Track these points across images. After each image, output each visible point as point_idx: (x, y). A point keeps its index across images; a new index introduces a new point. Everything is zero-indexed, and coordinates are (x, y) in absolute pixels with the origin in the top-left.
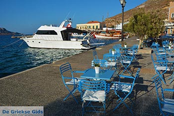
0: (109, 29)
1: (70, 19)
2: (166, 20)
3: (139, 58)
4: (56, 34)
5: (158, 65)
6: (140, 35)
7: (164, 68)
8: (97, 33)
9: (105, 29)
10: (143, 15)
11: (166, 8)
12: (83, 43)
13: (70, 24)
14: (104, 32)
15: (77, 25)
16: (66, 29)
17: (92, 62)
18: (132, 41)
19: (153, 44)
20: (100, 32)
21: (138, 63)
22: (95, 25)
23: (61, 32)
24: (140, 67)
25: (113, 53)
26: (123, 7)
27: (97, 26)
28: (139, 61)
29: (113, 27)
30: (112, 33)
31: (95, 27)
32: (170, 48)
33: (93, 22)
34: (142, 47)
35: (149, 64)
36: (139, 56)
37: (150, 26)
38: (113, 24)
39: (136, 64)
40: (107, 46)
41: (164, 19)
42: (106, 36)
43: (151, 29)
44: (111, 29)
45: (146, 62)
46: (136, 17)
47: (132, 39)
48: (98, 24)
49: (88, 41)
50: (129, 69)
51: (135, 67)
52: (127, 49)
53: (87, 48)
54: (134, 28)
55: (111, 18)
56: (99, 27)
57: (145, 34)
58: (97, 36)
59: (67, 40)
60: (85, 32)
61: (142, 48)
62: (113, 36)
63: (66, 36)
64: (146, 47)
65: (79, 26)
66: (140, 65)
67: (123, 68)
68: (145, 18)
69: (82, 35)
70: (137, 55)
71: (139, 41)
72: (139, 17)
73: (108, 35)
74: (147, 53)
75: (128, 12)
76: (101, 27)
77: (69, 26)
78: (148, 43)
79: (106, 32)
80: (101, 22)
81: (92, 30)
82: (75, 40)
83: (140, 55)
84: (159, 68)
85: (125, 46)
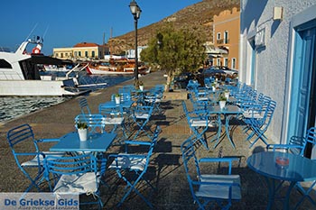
0: (114, 57)
1: (38, 38)
2: (208, 43)
3: (166, 108)
4: (8, 66)
5: (195, 119)
6: (167, 67)
7: (203, 123)
8: (94, 65)
9: (107, 58)
10: (172, 34)
12: (66, 85)
13: (39, 47)
14: (106, 64)
15: (55, 50)
16: (30, 57)
19: (190, 84)
20: (100, 63)
21: (164, 117)
22: (90, 49)
23: (20, 62)
24: (167, 124)
25: (118, 102)
26: (136, 18)
27: (93, 52)
28: (167, 113)
29: (123, 54)
30: (122, 65)
31: (90, 54)
32: (214, 89)
33: (85, 45)
34: (172, 87)
35: (183, 117)
36: (167, 105)
37: (183, 52)
38: (123, 48)
39: (160, 119)
40: (111, 89)
41: (204, 42)
42: (110, 70)
43: (186, 57)
44: (120, 57)
45: (178, 115)
46: (160, 37)
47: (154, 75)
48: (96, 49)
49: (75, 80)
50: (147, 128)
51: (158, 124)
52: (145, 93)
53: (73, 94)
54: (156, 54)
55: (118, 37)
56: (97, 54)
57: (175, 66)
58: (93, 71)
59: (34, 79)
60: (70, 64)
61: (171, 91)
62: (122, 70)
63: (32, 69)
64: (179, 88)
65: (60, 52)
66: (167, 120)
67: (137, 128)
68: (175, 38)
69: (64, 69)
70: (162, 103)
71: (166, 78)
72: (165, 36)
73: (113, 69)
74: (180, 98)
75: (148, 29)
76: (100, 53)
77: (36, 52)
78: (182, 81)
79: (110, 63)
81: (84, 60)
82: (49, 78)
83: (168, 103)
84: (196, 124)
85: (141, 88)
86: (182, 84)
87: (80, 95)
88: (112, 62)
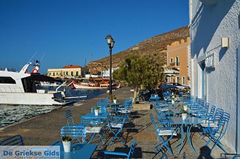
0: (93, 76)
1: (37, 62)
2: (165, 66)
3: (134, 117)
4: (14, 82)
6: (135, 85)
8: (77, 82)
9: (87, 76)
10: (137, 59)
11: (164, 51)
12: (56, 97)
13: (37, 68)
14: (86, 81)
15: (49, 70)
16: (30, 75)
17: (62, 130)
18: (125, 92)
19: (152, 97)
20: (82, 81)
21: (134, 125)
22: (75, 70)
23: (22, 79)
24: (136, 131)
25: (96, 114)
26: (111, 48)
27: (77, 72)
28: (135, 121)
29: (99, 73)
30: (98, 82)
31: (75, 74)
32: (173, 102)
33: (71, 67)
34: (138, 100)
35: (148, 125)
36: (135, 115)
37: (147, 73)
38: (99, 69)
39: (130, 127)
40: (90, 101)
41: (163, 65)
42: (90, 86)
43: (149, 77)
44: (97, 76)
45: (144, 123)
46: (128, 61)
47: (124, 90)
48: (79, 70)
49: (63, 93)
50: (121, 135)
51: (129, 131)
52: (117, 106)
53: (61, 104)
54: (126, 75)
55: (96, 61)
56: (80, 74)
57: (141, 83)
58: (77, 86)
59: (31, 92)
60: (59, 81)
61: (137, 103)
62: (99, 86)
63: (31, 85)
64: (143, 101)
65: (53, 72)
66: (136, 128)
67: (112, 135)
68: (140, 62)
69: (55, 85)
70: (131, 113)
71: (133, 93)
72: (132, 61)
73: (92, 85)
74: (144, 109)
75: (118, 55)
76: (82, 73)
77: (35, 72)
78: (146, 94)
79: (90, 80)
80: (83, 67)
81: (70, 77)
82: (44, 91)
83: (135, 113)
85: (115, 101)
86: (146, 97)
87: (66, 105)
88: (91, 80)
